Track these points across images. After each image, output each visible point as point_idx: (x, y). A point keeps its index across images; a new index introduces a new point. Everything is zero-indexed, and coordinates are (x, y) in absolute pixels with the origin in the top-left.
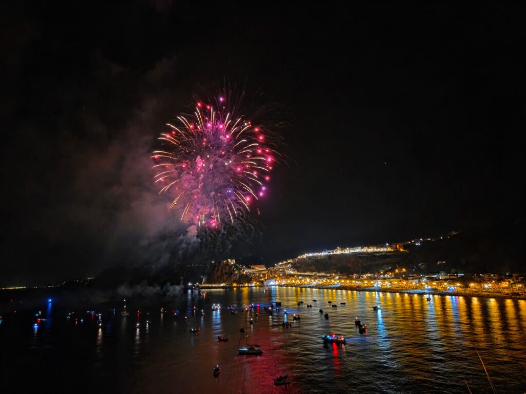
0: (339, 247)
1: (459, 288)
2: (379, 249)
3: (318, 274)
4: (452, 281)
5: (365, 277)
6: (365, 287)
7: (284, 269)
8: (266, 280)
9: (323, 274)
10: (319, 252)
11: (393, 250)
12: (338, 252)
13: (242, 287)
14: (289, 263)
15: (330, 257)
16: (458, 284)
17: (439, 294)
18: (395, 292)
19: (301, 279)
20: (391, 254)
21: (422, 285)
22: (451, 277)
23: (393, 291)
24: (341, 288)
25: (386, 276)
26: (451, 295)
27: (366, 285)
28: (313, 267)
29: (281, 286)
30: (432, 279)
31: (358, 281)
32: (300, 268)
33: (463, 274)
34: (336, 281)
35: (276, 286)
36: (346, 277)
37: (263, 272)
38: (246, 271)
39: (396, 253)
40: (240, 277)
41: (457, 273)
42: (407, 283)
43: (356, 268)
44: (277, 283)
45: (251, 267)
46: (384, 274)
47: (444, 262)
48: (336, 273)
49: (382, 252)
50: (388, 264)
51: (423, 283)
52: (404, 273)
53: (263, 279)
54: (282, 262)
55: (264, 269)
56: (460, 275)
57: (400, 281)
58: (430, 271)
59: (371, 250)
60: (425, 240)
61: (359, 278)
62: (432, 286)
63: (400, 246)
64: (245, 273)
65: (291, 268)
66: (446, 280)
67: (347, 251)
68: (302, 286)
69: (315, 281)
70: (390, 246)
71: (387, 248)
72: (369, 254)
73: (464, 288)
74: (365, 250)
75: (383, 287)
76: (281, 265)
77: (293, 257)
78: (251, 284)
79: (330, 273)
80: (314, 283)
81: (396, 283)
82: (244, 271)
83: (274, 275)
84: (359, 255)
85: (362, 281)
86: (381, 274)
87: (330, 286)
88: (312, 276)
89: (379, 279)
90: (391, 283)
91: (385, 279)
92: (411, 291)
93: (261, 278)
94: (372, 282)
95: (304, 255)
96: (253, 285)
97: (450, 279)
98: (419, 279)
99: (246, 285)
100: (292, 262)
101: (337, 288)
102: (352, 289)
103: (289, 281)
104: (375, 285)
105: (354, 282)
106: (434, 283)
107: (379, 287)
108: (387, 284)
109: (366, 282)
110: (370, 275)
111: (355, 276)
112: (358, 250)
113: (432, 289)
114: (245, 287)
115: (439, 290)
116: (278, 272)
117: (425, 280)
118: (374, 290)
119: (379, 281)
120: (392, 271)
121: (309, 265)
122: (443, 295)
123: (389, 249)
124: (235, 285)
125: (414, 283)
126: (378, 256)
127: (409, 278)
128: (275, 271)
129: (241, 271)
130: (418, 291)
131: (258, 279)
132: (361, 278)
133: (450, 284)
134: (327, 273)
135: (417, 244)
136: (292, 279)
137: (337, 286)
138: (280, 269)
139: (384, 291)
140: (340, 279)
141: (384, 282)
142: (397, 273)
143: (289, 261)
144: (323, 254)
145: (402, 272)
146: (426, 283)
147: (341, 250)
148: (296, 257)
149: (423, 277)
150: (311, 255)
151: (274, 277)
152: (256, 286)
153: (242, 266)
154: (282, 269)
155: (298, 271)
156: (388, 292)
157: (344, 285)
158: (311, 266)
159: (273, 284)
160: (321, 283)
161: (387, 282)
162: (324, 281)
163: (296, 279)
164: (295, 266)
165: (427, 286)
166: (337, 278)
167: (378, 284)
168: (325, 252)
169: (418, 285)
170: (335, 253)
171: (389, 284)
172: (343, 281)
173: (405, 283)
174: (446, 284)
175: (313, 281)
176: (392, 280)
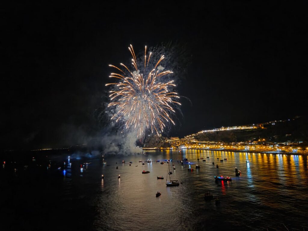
0: (223, 127)
1: (299, 150)
2: (248, 128)
3: (210, 142)
4: (295, 146)
5: (239, 144)
6: (239, 150)
7: (190, 139)
8: (179, 145)
9: (213, 142)
10: (211, 130)
11: (257, 128)
12: (223, 129)
13: (166, 149)
14: (193, 136)
15: (217, 132)
16: (299, 148)
17: (286, 154)
18: (258, 153)
19: (200, 145)
20: (256, 130)
21: (275, 149)
22: (294, 144)
23: (256, 152)
24: (224, 150)
25: (252, 143)
26: (294, 154)
27: (240, 149)
28: (207, 138)
29: (189, 149)
30: (282, 145)
31: (235, 146)
32: (199, 139)
33: (302, 142)
34: (221, 147)
35: (185, 149)
36: (227, 144)
37: (178, 141)
38: (168, 141)
39: (259, 130)
40: (164, 144)
41: (298, 141)
42: (266, 147)
43: (234, 139)
44: (186, 147)
45: (171, 138)
46: (251, 142)
47: (290, 135)
48: (221, 142)
49: (250, 129)
50: (254, 136)
51: (276, 148)
52: (264, 141)
53: (178, 145)
54: (188, 136)
55: (178, 139)
56: (300, 142)
57: (261, 146)
58: (280, 140)
59: (243, 128)
60: (278, 121)
61: (236, 144)
62: (282, 149)
63: (261, 125)
64: (167, 142)
65: (194, 139)
66: (291, 146)
67: (228, 129)
68: (200, 149)
69: (208, 146)
70: (255, 126)
71: (253, 127)
72: (241, 130)
73: (302, 150)
74: (239, 128)
75: (250, 150)
76: (188, 137)
77: (195, 133)
78: (171, 148)
79: (217, 141)
80: (208, 147)
81: (259, 147)
82: (166, 140)
83: (184, 143)
84: (235, 131)
85: (237, 146)
86: (250, 142)
87: (217, 149)
88: (207, 143)
89: (248, 145)
90: (255, 147)
91: (252, 145)
92: (268, 152)
93: (177, 144)
94: (244, 147)
95: (202, 131)
96: (172, 148)
97: (294, 145)
98: (274, 145)
99: (168, 148)
100: (194, 135)
101: (222, 151)
102: (231, 151)
103: (193, 146)
104: (246, 149)
105: (232, 147)
106: (283, 148)
107: (248, 150)
108: (253, 148)
109: (239, 147)
110: (242, 143)
111: (233, 143)
112: (235, 128)
113: (282, 151)
114: (168, 149)
115: (286, 151)
116: (186, 141)
117: (277, 145)
118: (245, 152)
119: (248, 146)
120: (257, 140)
121: (205, 137)
122: (289, 154)
123: (255, 127)
124: (162, 148)
125: (270, 147)
126: (247, 132)
127: (267, 144)
128: (185, 141)
129: (165, 141)
130: (273, 152)
131: (175, 145)
132: (237, 145)
133: (293, 148)
134: (216, 142)
135: (273, 124)
136: (195, 145)
137: (222, 149)
138: (187, 139)
139: (251, 152)
140: (223, 145)
141: (251, 146)
142: (259, 142)
143: (193, 135)
144: (213, 131)
145: (262, 141)
146: (278, 147)
147: (225, 128)
148: (197, 133)
149: (276, 144)
150: (206, 131)
151: (184, 144)
152: (174, 149)
153: (166, 138)
154: (189, 139)
155: (198, 141)
156: (254, 153)
157: (226, 148)
158: (206, 138)
159: (184, 148)
160: (212, 147)
161: (253, 147)
162: (214, 146)
163: (197, 145)
164: (196, 138)
165: (279, 150)
166: (222, 144)
167: (248, 148)
168: (215, 129)
169: (273, 148)
170: (221, 130)
171: (254, 148)
172: (225, 146)
173: (264, 147)
174: (291, 148)
175: (207, 146)
176: (256, 146)
